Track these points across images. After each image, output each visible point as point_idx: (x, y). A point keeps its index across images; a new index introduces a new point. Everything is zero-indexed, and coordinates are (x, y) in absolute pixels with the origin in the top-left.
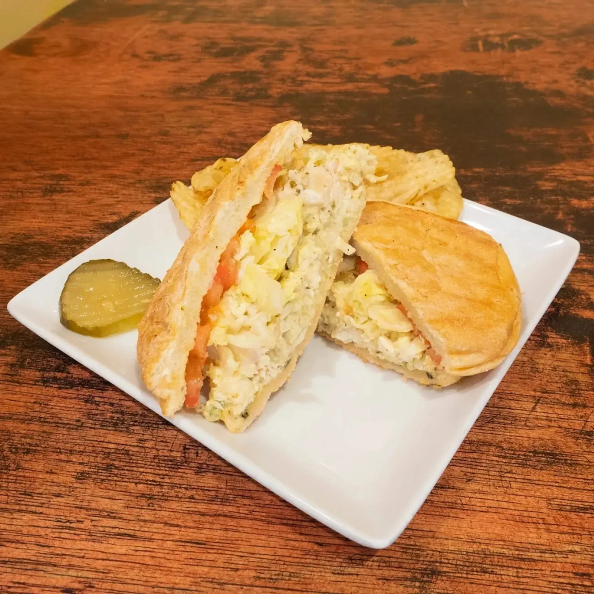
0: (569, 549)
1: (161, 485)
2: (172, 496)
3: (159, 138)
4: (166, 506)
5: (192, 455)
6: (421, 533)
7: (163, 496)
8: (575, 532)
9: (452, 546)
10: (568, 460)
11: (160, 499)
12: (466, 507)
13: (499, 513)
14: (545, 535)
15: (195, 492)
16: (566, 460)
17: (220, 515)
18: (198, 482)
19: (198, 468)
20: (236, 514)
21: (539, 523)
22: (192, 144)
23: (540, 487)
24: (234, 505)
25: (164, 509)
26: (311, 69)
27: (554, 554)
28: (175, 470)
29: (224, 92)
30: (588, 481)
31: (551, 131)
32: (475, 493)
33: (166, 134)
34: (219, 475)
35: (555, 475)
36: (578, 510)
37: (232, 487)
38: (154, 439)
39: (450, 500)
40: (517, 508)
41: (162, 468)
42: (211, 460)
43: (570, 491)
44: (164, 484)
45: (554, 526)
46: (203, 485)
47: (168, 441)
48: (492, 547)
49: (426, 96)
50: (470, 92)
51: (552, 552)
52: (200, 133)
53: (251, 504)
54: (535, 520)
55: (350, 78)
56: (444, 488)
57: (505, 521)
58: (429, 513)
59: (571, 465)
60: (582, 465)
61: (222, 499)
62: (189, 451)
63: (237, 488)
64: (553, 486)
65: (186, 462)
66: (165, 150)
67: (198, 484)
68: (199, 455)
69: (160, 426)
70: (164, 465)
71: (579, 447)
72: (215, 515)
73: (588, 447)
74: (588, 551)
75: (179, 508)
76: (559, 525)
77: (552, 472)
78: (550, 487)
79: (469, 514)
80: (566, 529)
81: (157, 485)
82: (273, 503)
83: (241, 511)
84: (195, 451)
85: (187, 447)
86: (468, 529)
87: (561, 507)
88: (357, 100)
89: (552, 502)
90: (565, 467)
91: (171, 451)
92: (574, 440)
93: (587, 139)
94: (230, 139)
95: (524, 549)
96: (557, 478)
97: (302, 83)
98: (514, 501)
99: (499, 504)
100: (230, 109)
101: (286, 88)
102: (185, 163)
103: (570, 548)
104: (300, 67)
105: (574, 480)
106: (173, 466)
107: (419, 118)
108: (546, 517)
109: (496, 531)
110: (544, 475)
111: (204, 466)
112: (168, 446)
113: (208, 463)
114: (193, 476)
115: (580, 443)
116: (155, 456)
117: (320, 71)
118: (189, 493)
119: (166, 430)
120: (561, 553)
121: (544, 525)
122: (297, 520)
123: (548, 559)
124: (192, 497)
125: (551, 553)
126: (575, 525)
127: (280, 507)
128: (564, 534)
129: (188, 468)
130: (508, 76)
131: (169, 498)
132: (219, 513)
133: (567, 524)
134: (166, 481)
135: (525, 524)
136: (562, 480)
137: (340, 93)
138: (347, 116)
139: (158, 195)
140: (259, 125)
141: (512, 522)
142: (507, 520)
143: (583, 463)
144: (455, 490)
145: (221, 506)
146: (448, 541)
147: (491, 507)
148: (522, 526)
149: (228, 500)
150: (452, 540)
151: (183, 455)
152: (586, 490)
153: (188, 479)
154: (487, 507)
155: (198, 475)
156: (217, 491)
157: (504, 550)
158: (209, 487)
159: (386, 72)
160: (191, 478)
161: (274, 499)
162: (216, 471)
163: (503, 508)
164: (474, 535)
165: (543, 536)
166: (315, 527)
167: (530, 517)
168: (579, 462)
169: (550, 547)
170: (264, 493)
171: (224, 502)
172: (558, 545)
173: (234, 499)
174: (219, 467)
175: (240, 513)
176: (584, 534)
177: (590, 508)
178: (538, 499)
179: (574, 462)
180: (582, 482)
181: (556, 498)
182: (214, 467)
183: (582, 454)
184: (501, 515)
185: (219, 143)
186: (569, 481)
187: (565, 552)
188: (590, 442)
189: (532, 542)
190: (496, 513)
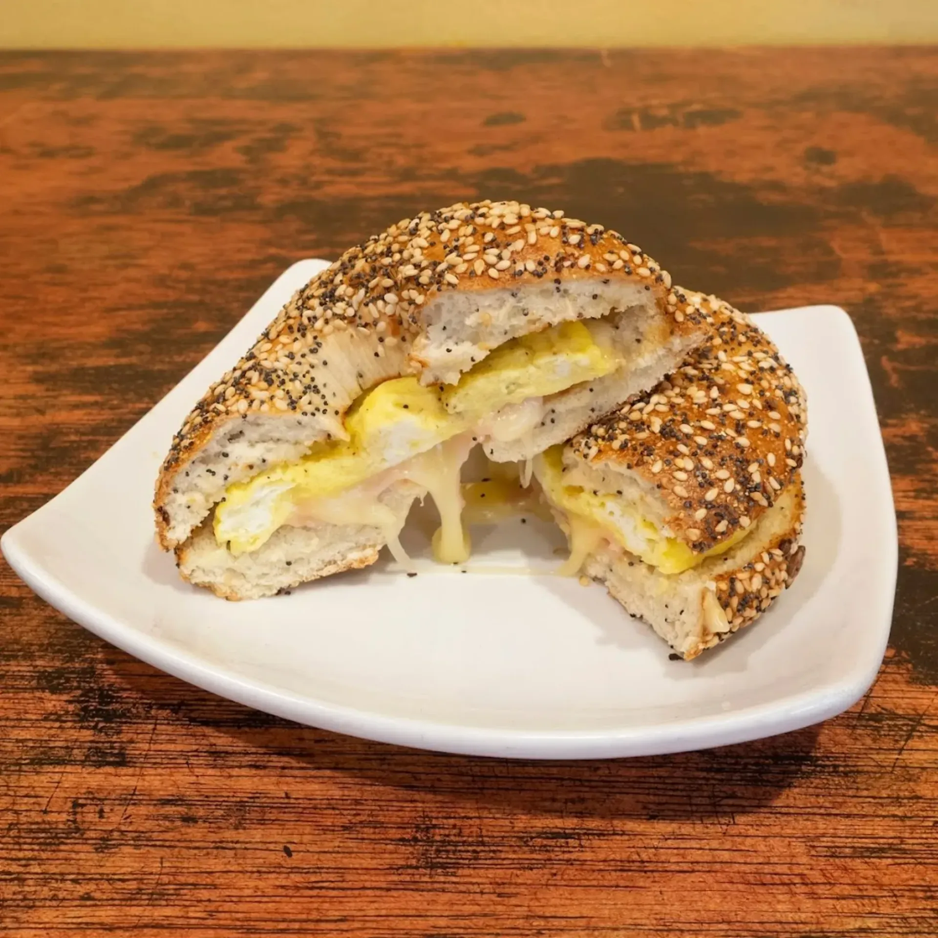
0: (857, 926)
1: (21, 880)
2: (45, 899)
3: (47, 277)
4: (30, 919)
5: (92, 817)
6: (563, 922)
7: (25, 899)
8: (865, 893)
10: (839, 766)
11: (18, 906)
12: (651, 867)
13: (716, 872)
14: (808, 904)
15: (95, 887)
16: (835, 766)
17: (146, 926)
18: (101, 866)
19: (101, 839)
20: (181, 922)
21: (795, 884)
22: (109, 285)
23: (790, 818)
24: (177, 903)
25: (25, 925)
26: (335, 164)
28: (54, 848)
29: (175, 202)
30: (880, 801)
31: (768, 242)
32: (666, 839)
33: (60, 270)
34: (147, 848)
35: (817, 796)
36: (866, 854)
37: (173, 870)
38: (12, 793)
39: (618, 857)
40: (748, 860)
41: (25, 847)
42: (131, 823)
43: (848, 822)
44: (28, 876)
45: (822, 887)
46: (113, 870)
47: (42, 793)
49: (544, 197)
50: (621, 190)
52: (126, 266)
53: (212, 899)
54: (785, 879)
55: (407, 175)
56: (604, 835)
57: (728, 886)
58: (576, 883)
59: (846, 774)
60: (868, 772)
61: (152, 894)
62: (85, 809)
63: (185, 870)
64: (814, 814)
65: (77, 830)
66: (58, 296)
67: (101, 870)
68: (106, 815)
69: (24, 768)
70: (29, 841)
71: (858, 743)
72: (135, 927)
73: (874, 740)
74: (892, 927)
75: (60, 920)
76: (834, 884)
77: (811, 790)
78: (811, 817)
79: (657, 879)
80: (848, 890)
81: (11, 880)
82: (259, 893)
83: (191, 914)
84: (98, 809)
85: (80, 801)
86: (657, 907)
87: (833, 850)
89: (815, 844)
90: (836, 779)
91: (45, 812)
92: (850, 731)
93: (830, 252)
94: (184, 274)
95: (768, 934)
96: (821, 800)
97: (319, 185)
98: (743, 848)
99: (713, 856)
100: (186, 228)
101: (290, 193)
102: (96, 315)
103: (858, 924)
104: (316, 161)
105: (855, 800)
106: (48, 841)
108: (806, 872)
109: (712, 906)
110: (797, 796)
111: (116, 835)
112: (39, 804)
113: (123, 828)
114: (92, 855)
115: (860, 735)
116: (11, 824)
117: (352, 165)
118: (81, 890)
119: (38, 773)
120: (841, 934)
121: (803, 887)
122: (308, 921)
124: (87, 897)
126: (865, 881)
127: (273, 899)
128: (844, 899)
129: (80, 841)
130: (687, 163)
131: (38, 903)
132: (146, 921)
133: (850, 882)
134: (33, 871)
135: (766, 887)
136: (830, 802)
137: (388, 197)
139: (39, 368)
140: (239, 251)
141: (741, 887)
142: (732, 883)
143: (870, 769)
144: (626, 837)
145: (150, 908)
146: (616, 933)
147: (698, 862)
148: (761, 891)
149: (164, 895)
150: (626, 929)
151: (71, 818)
152: (877, 816)
153: (81, 862)
154: (692, 863)
155: (102, 852)
156: (142, 879)
158: (124, 874)
159: (470, 164)
160: (87, 860)
161: (261, 884)
162: (140, 843)
163: (721, 862)
164: (668, 917)
165: (803, 907)
166: (347, 931)
167: (776, 874)
168: (860, 769)
169: (820, 926)
170: (241, 875)
171: (156, 899)
172: (833, 922)
173: (177, 892)
174: (147, 835)
175: (188, 918)
176: (882, 897)
177: (890, 849)
178: (788, 839)
179: (852, 769)
180: (870, 802)
181: (823, 835)
182: (137, 834)
183: (865, 754)
184: (719, 875)
185: (161, 281)
186: (845, 802)
187: (848, 932)
188: (879, 732)
189: (784, 920)
190: (709, 872)
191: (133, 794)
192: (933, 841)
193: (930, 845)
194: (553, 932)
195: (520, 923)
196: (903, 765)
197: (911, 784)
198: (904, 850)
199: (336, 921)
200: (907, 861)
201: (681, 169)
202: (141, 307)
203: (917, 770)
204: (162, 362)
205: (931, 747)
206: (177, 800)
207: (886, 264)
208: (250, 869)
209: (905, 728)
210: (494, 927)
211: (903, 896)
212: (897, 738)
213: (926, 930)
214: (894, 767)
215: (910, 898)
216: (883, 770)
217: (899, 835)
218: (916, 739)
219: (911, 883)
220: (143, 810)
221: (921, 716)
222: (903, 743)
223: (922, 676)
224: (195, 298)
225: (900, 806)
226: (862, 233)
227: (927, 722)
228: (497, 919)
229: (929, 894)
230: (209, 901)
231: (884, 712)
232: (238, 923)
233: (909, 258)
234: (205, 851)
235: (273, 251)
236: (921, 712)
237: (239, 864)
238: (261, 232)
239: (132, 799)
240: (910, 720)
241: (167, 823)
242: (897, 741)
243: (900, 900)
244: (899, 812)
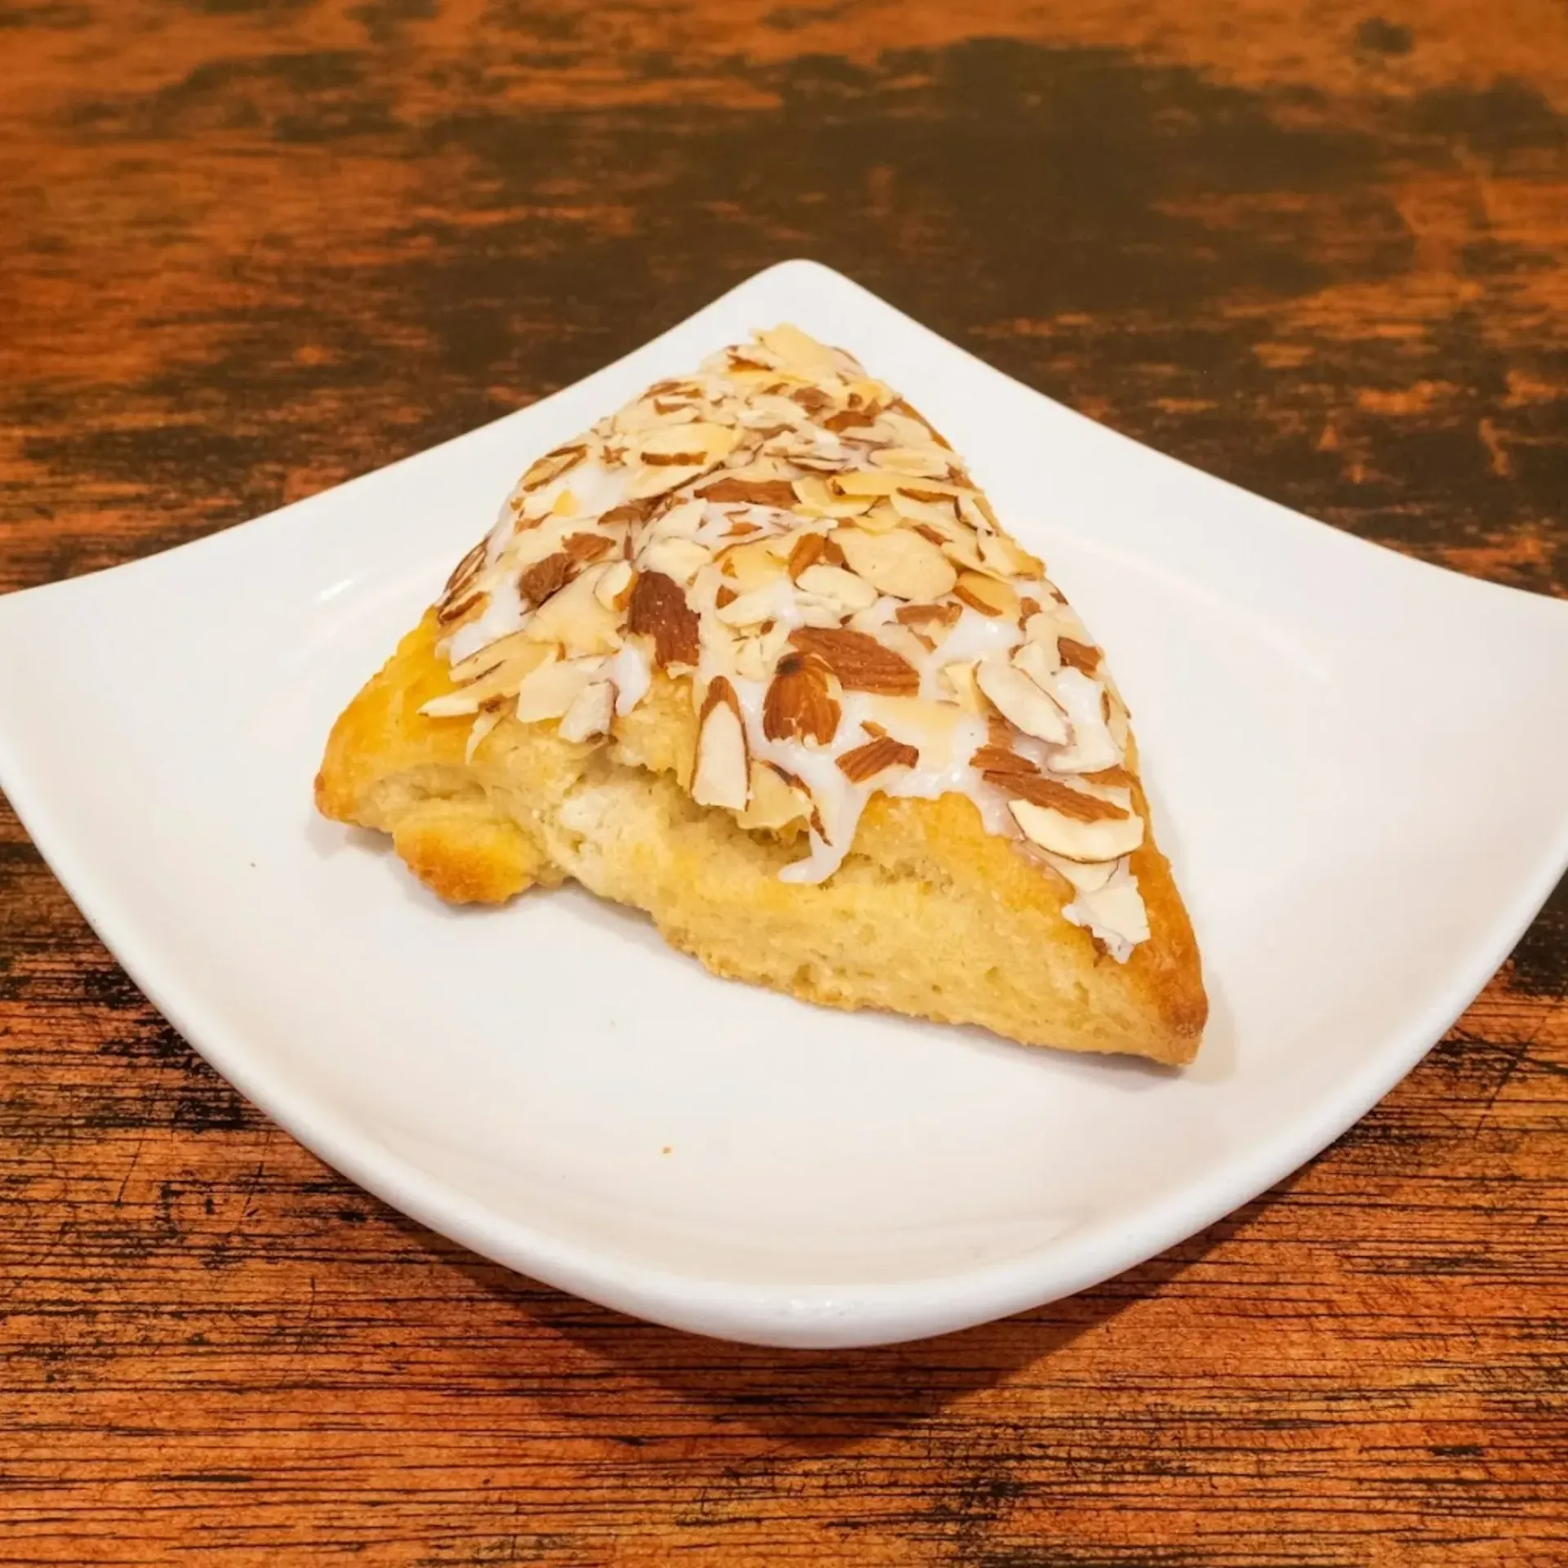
0: (1413, 1381)
1: (89, 1313)
2: (131, 1344)
3: (31, 260)
4: (110, 1376)
5: (194, 1212)
6: (954, 1377)
7: (98, 1344)
8: (1427, 1330)
9: (1053, 1404)
10: (1390, 1127)
11: (88, 1355)
13: (1195, 1297)
14: (1336, 1348)
15: (210, 1324)
16: (1386, 1128)
17: (296, 1385)
18: (217, 1291)
19: (215, 1248)
20: (350, 1378)
21: (1317, 1316)
22: (147, 275)
23: (1313, 1212)
24: (342, 1348)
25: (104, 1385)
26: (529, 43)
27: (1368, 1399)
28: (137, 1261)
29: (247, 116)
30: (1455, 1184)
31: (1290, 203)
33: (54, 246)
34: (288, 1262)
35: (1356, 1175)
36: (1430, 1269)
37: (333, 1297)
38: (61, 1174)
40: (1246, 1278)
41: (92, 1260)
42: (259, 1221)
43: (1404, 1216)
44: (99, 1307)
45: (1360, 1320)
46: (235, 1297)
47: (110, 1174)
48: (1178, 1396)
49: (899, 113)
50: (1034, 99)
51: (1361, 1395)
52: (168, 240)
53: (398, 1342)
54: (1303, 1308)
55: (656, 66)
57: (1213, 1318)
59: (1402, 1141)
60: (1437, 1138)
61: (301, 1335)
62: (183, 1200)
63: (350, 1297)
64: (1350, 1205)
65: (173, 1233)
66: (56, 296)
67: (216, 1298)
68: (217, 1209)
69: (77, 1132)
70: (97, 1250)
71: (1424, 1090)
72: (279, 1387)
74: (1467, 1382)
75: (158, 1376)
76: (1379, 1316)
77: (1345, 1167)
78: (1345, 1210)
79: (1101, 1309)
80: (1400, 1325)
81: (74, 1314)
82: (472, 1333)
83: (366, 1367)
84: (203, 1199)
85: (175, 1187)
86: (1103, 1353)
87: (1379, 1262)
88: (684, 129)
89: (1351, 1252)
90: (1387, 1148)
91: (119, 1204)
93: (1396, 222)
94: (273, 256)
95: (1275, 1394)
96: (1362, 1182)
97: (500, 85)
98: (1237, 1259)
100: (269, 167)
101: (450, 99)
102: (125, 333)
103: (1415, 1377)
104: (494, 37)
105: (1413, 1182)
106: (127, 1251)
107: (881, 176)
108: (1335, 1297)
109: (1187, 1351)
110: (1324, 1177)
111: (236, 1241)
112: (107, 1192)
113: (247, 1230)
114: (199, 1274)
115: (1426, 1076)
116: (65, 1224)
117: (557, 47)
118: (188, 1328)
119: (100, 1141)
120: (1388, 1393)
121: (1331, 1320)
122: (551, 1376)
123: (1346, 1416)
124: (198, 1340)
125: (1359, 1399)
126: (1426, 1311)
127: (496, 1341)
128: (1394, 1338)
129: (179, 1251)
130: (1150, 47)
131: (120, 1350)
132: (296, 1377)
133: (1403, 1312)
134: (107, 1299)
135: (1272, 1322)
136: (1377, 1186)
137: (627, 110)
138: (653, 178)
139: (35, 433)
140: (367, 211)
141: (1233, 1321)
142: (1221, 1314)
143: (1440, 1132)
145: (300, 1357)
146: (1037, 1393)
147: (1165, 1283)
148: (1264, 1327)
149: (321, 1336)
150: (1051, 1387)
151: (161, 1213)
152: (1451, 1208)
153: (184, 1285)
154: (1156, 1283)
155: (216, 1268)
156: (283, 1312)
157: (1214, 1403)
158: (255, 1303)
159: (768, 46)
160: (192, 1282)
161: (476, 1319)
162: (276, 1254)
163: (1203, 1282)
164: (1118, 1367)
165: (1330, 1351)
166: (614, 1392)
167: (1288, 1300)
168: (1425, 1132)
169: (1354, 1381)
170: (441, 1305)
171: (309, 1343)
172: (1376, 1374)
173: (342, 1332)
174: (285, 1241)
175: (362, 1372)
176: (1454, 1335)
177: (1468, 1260)
178: (1309, 1245)
179: (1412, 1131)
180: (1438, 1186)
181: (1364, 1239)
182: (269, 1240)
183: (1435, 1108)
184: (1199, 1302)
185: (235, 269)
186: (1401, 1186)
187: (1399, 1390)
188: (1456, 1071)
189: (1299, 1372)
190: (1182, 1297)
191: (260, 1175)
192: (1536, 1248)
193: (1530, 1255)
194: (939, 1392)
195: (888, 1377)
196: (1493, 1125)
197: (1505, 1156)
198: (1490, 1261)
199: (596, 1377)
200: (1493, 1279)
201: (1140, 59)
202: (203, 318)
203: (1515, 1135)
204: (247, 421)
205: (1538, 1096)
206: (330, 1185)
207: (1492, 247)
208: (454, 1295)
209: (1498, 1066)
210: (846, 1385)
211: (1486, 1334)
212: (1485, 1081)
213: (1520, 1387)
214: (1478, 1129)
215: (1497, 1337)
216: (1461, 1134)
217: (1482, 1237)
218: (1516, 1084)
219: (1500, 1313)
220: (277, 1200)
221: (1524, 1047)
222: (1493, 1090)
223: (1528, 980)
224: (294, 301)
225: (1487, 1192)
226: (1453, 187)
227: (1532, 1055)
228: (850, 1373)
229: (1526, 1331)
230: (394, 1345)
231: (1466, 1039)
232: (443, 1380)
233: (1534, 236)
234: (381, 1267)
235: (427, 212)
236: (1525, 1040)
237: (438, 1287)
238: (403, 176)
239: (256, 1183)
240: (1507, 1051)
241: (317, 1222)
242: (1484, 1087)
243: (1481, 1340)
244: (1484, 1201)
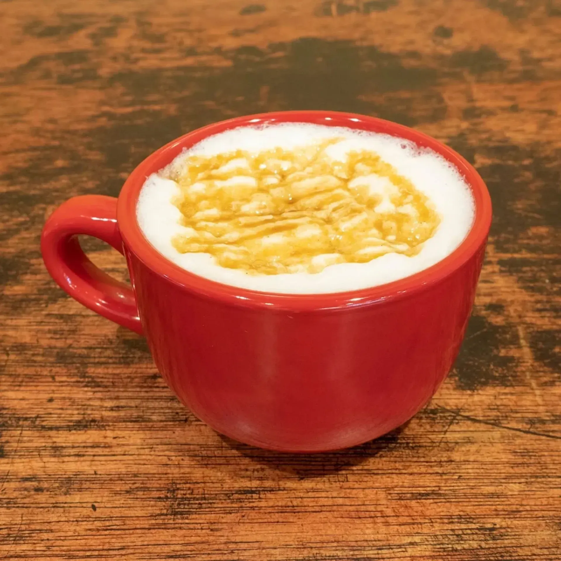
0: (409, 541)
6: (246, 545)
8: (416, 521)
9: (280, 555)
10: (409, 443)
12: (298, 509)
13: (334, 511)
14: (383, 529)
16: (408, 443)
17: (11, 557)
20: (31, 553)
21: (377, 517)
22: (6, 135)
23: (379, 477)
24: (30, 542)
26: (147, 45)
27: (392, 549)
29: (47, 75)
30: (430, 464)
31: (405, 95)
32: (308, 492)
34: (14, 509)
35: (395, 462)
36: (419, 497)
37: (28, 522)
39: (280, 504)
40: (353, 503)
42: (5, 493)
43: (411, 477)
45: (393, 518)
48: (324, 550)
49: (273, 66)
50: (320, 60)
51: (390, 547)
52: (15, 122)
53: (50, 538)
54: (372, 514)
55: (191, 52)
56: (273, 491)
57: (340, 519)
58: (255, 521)
59: (413, 448)
60: (426, 446)
61: (16, 537)
63: (34, 522)
64: (392, 473)
71: (422, 428)
72: (5, 557)
73: (431, 427)
74: (428, 541)
76: (399, 516)
77: (392, 459)
78: (390, 475)
79: (300, 517)
80: (406, 519)
82: (77, 534)
83: (38, 549)
86: (299, 534)
87: (401, 495)
88: (198, 75)
89: (391, 492)
90: (407, 451)
92: (418, 421)
93: (441, 100)
94: (50, 126)
95: (360, 548)
96: (397, 465)
97: (137, 60)
98: (351, 496)
99: (333, 501)
100: (53, 94)
101: (118, 67)
103: (409, 540)
104: (136, 43)
105: (416, 464)
107: (264, 90)
108: (384, 509)
109: (329, 532)
110: (384, 463)
115: (423, 423)
117: (157, 46)
120: (400, 546)
121: (382, 518)
122: (103, 550)
123: (385, 556)
125: (389, 549)
126: (415, 514)
127: (84, 537)
128: (403, 525)
130: (362, 39)
132: (12, 553)
133: (408, 515)
135: (360, 520)
136: (402, 466)
137: (179, 68)
138: (186, 93)
140: (85, 109)
141: (347, 520)
142: (342, 517)
143: (427, 444)
144: (285, 492)
145: (14, 545)
146: (275, 550)
147: (324, 506)
148: (358, 522)
149: (22, 537)
150: (280, 548)
152: (428, 474)
154: (321, 506)
156: (10, 528)
157: (337, 552)
159: (231, 43)
161: (78, 528)
162: (10, 505)
163: (337, 505)
164: (304, 539)
165: (381, 531)
166: (124, 555)
167: (367, 511)
168: (421, 444)
169: (388, 542)
170: (67, 523)
171: (18, 540)
172: (396, 539)
173: (30, 535)
174: (14, 500)
175: (36, 551)
176: (424, 523)
177: (432, 493)
178: (376, 490)
179: (417, 444)
180: (424, 465)
181: (396, 487)
182: (8, 500)
183: (426, 435)
184: (335, 513)
185: (37, 132)
186: (411, 465)
187: (403, 545)
188: (434, 420)
189: (369, 539)
190: (330, 511)
191: (7, 475)
192: (457, 488)
193: (454, 491)
194: (240, 551)
195: (222, 546)
196: (446, 441)
197: (449, 452)
198: (440, 494)
199: (118, 549)
200: (441, 500)
201: (358, 44)
202: (24, 150)
203: (453, 444)
204: (35, 189)
205: (463, 429)
206: (32, 478)
207: (474, 109)
208: (72, 519)
209: (449, 418)
210: (207, 549)
211: (436, 522)
212: (444, 424)
213: (447, 542)
214: (440, 442)
215: (440, 523)
216: (434, 445)
217: (437, 485)
218: (455, 425)
219: (442, 514)
220: (13, 485)
221: (459, 410)
222: (447, 427)
223: (463, 384)
224: (56, 143)
225: (441, 467)
226: (463, 87)
227: (463, 414)
228: (209, 545)
229: (451, 520)
230: (48, 540)
231: (439, 408)
232: (64, 553)
233: (490, 104)
234: (46, 510)
235: (106, 108)
236: (459, 408)
237: (66, 517)
238: (99, 95)
239: (6, 478)
240: (453, 412)
241: (26, 493)
242: (444, 426)
243: (435, 524)
244: (440, 470)
